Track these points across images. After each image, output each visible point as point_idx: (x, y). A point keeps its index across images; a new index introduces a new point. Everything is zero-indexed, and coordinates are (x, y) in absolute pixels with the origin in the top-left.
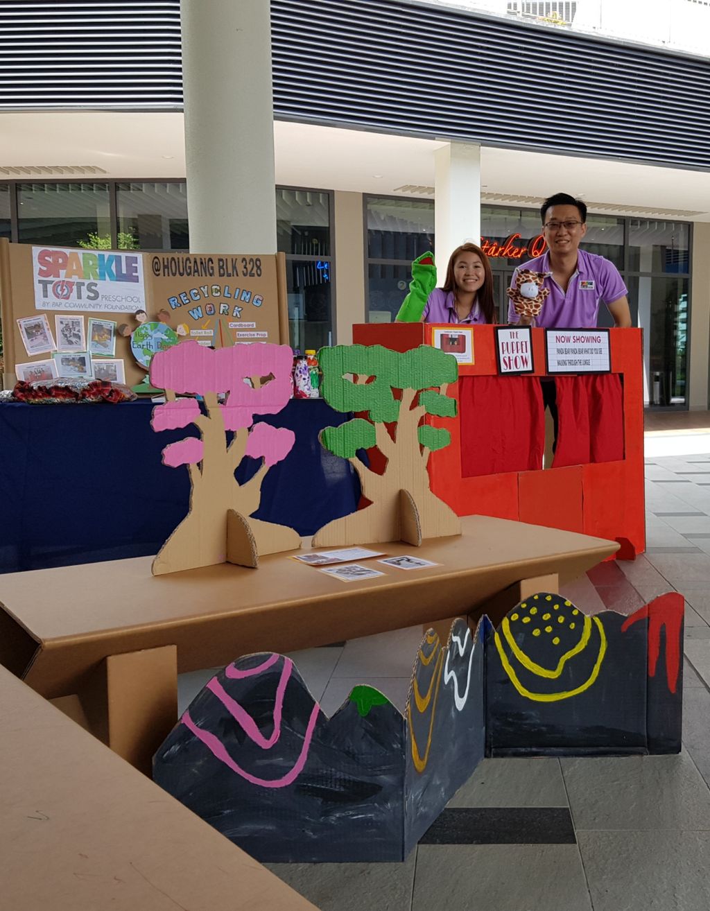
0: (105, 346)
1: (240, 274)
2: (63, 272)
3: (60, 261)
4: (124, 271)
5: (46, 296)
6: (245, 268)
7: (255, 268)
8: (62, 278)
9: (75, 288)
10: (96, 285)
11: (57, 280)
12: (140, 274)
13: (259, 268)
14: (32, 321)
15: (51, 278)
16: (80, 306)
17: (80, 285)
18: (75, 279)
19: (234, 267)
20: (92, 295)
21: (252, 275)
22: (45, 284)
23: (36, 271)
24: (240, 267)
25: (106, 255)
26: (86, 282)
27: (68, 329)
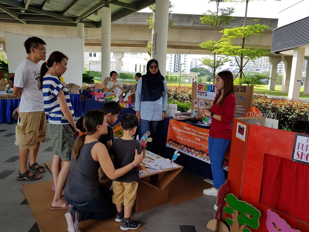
1: (240, 91)
2: (201, 89)
3: (201, 87)
4: (212, 89)
5: (198, 95)
6: (241, 89)
7: (244, 90)
8: (201, 91)
9: (203, 93)
10: (207, 93)
11: (200, 91)
13: (245, 90)
14: (196, 100)
15: (199, 91)
16: (204, 97)
18: (203, 91)
19: (238, 89)
20: (206, 95)
21: (243, 92)
23: (197, 89)
24: (240, 89)
25: (209, 85)
26: (205, 92)
27: (201, 103)
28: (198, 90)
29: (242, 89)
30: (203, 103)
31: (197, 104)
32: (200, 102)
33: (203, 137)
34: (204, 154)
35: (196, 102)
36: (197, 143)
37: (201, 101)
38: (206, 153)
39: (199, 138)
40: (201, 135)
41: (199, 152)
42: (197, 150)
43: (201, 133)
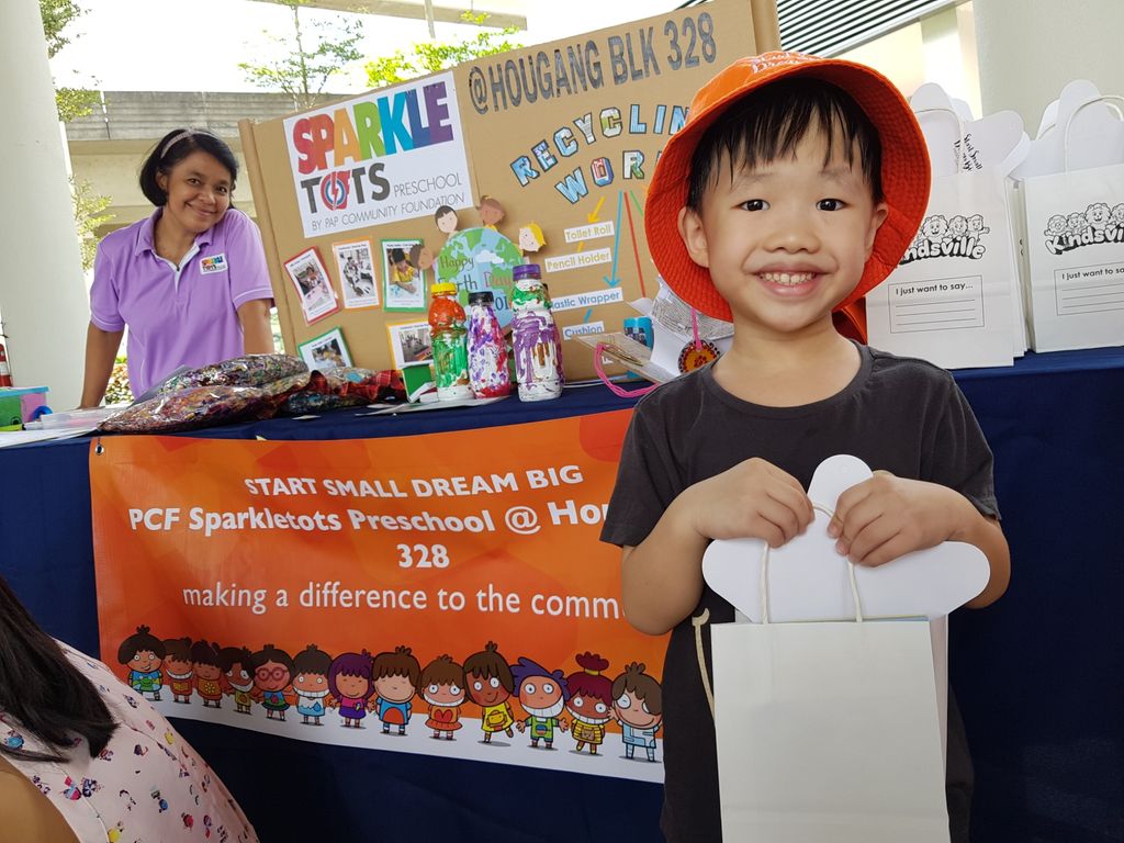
0: (411, 290)
1: (664, 65)
2: (330, 156)
3: (324, 134)
4: (425, 123)
5: (314, 210)
6: (674, 43)
7: (699, 41)
8: (332, 168)
9: (351, 181)
10: (380, 167)
11: (323, 174)
12: (454, 120)
13: (708, 38)
14: (303, 262)
15: (316, 173)
16: (364, 216)
17: (358, 173)
18: (350, 164)
19: (649, 55)
20: (379, 189)
21: (692, 61)
22: (307, 185)
23: (295, 166)
24: (662, 48)
25: (391, 95)
26: (367, 165)
27: (352, 266)
28: (305, 167)
29: (684, 43)
30: (368, 265)
31: (318, 289)
32: (342, 264)
33: (482, 523)
34: (528, 687)
35: (311, 270)
36: (419, 597)
37: (350, 248)
38: (545, 673)
39: (429, 538)
40: (440, 506)
41: (464, 685)
42: (444, 670)
43: (440, 486)
